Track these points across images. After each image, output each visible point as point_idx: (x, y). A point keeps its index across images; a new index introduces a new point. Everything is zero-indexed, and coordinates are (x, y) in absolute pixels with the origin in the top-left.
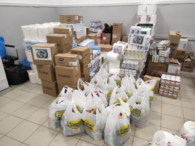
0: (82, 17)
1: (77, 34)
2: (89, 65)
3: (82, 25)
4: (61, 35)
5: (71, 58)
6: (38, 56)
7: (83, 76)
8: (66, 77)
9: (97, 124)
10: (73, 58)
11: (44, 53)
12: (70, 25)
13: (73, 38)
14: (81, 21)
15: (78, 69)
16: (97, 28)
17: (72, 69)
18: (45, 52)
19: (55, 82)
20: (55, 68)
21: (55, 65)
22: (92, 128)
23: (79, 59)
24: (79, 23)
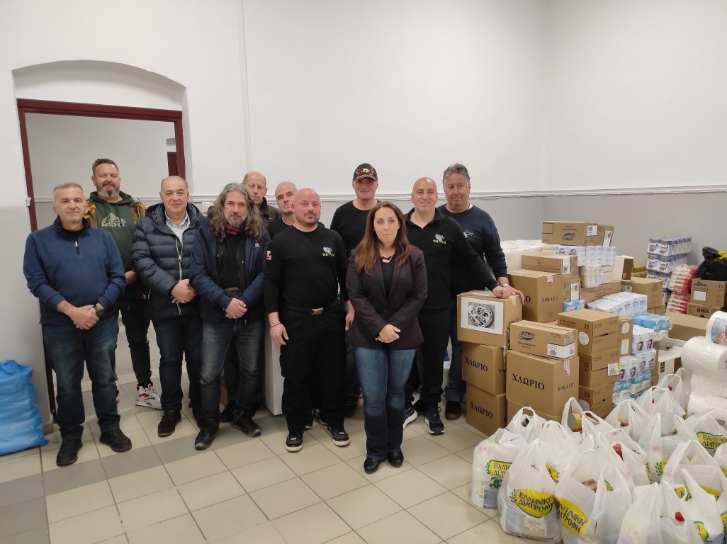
0: (612, 229)
1: (587, 274)
2: (613, 368)
3: (608, 250)
4: (538, 275)
5: (552, 334)
6: (472, 321)
7: (584, 396)
8: (534, 385)
9: (596, 519)
10: (559, 336)
11: (486, 315)
12: (568, 249)
13: (573, 285)
14: (607, 241)
15: (570, 370)
16: (672, 259)
17: (552, 366)
18: (488, 313)
19: (503, 395)
20: (506, 356)
21: (509, 349)
22: (580, 526)
23: (579, 343)
24: (598, 244)
